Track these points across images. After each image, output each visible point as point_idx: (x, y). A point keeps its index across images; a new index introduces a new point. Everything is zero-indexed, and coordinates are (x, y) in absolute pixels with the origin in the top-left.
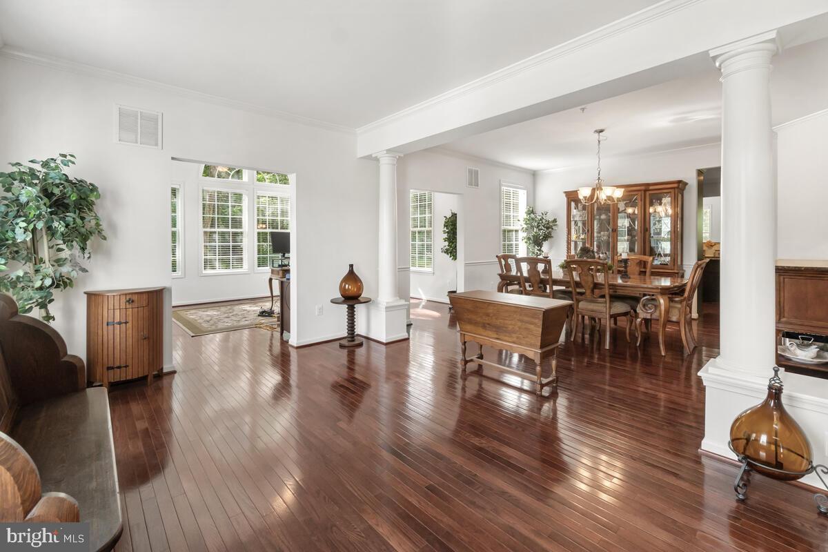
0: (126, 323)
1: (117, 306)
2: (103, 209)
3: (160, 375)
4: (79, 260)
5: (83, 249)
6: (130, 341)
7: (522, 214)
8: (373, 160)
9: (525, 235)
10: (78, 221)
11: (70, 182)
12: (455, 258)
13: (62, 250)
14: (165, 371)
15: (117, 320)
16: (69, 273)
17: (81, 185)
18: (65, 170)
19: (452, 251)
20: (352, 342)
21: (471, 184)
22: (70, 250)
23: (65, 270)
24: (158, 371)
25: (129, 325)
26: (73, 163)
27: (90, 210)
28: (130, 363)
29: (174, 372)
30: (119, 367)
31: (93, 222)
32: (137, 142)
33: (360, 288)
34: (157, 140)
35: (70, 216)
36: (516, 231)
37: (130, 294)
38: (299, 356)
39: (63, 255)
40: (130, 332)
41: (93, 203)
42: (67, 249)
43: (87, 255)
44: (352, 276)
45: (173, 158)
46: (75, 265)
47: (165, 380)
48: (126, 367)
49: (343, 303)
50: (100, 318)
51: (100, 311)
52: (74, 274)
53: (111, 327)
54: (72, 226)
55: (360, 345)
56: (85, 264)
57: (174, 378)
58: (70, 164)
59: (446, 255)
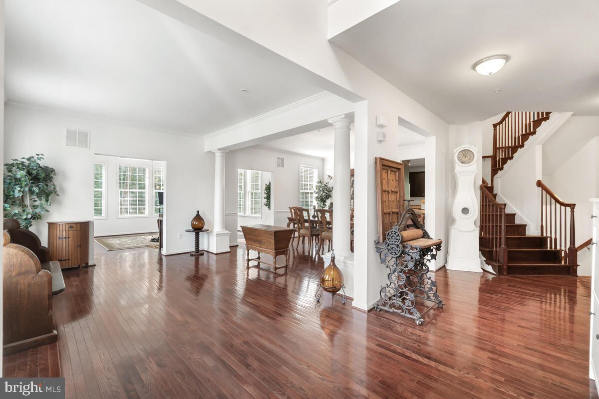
0: (69, 238)
1: (64, 230)
2: (57, 180)
3: (87, 266)
4: (44, 206)
5: (47, 201)
6: (71, 247)
7: (315, 183)
8: (211, 154)
9: (317, 195)
10: (45, 187)
11: (41, 167)
12: (269, 208)
13: (37, 201)
14: (89, 264)
15: (64, 236)
16: (40, 212)
17: (46, 169)
18: (39, 162)
19: (268, 205)
20: (198, 253)
21: (278, 165)
22: (40, 201)
23: (38, 210)
24: (86, 264)
25: (70, 239)
26: (43, 159)
27: (51, 181)
28: (70, 258)
29: (95, 265)
30: (65, 260)
31: (52, 187)
32: (76, 146)
33: (203, 224)
34: (87, 145)
35: (41, 184)
36: (312, 193)
37: (70, 223)
38: (167, 260)
39: (36, 203)
40: (71, 242)
41: (52, 178)
42: (38, 201)
43: (49, 204)
44: (198, 217)
45: (95, 154)
46: (43, 208)
47: (90, 269)
48: (68, 260)
49: (193, 231)
50: (55, 235)
51: (55, 232)
52: (42, 212)
53: (61, 240)
54: (42, 189)
55: (202, 254)
56: (48, 208)
57: (94, 268)
58: (41, 159)
59: (266, 206)
